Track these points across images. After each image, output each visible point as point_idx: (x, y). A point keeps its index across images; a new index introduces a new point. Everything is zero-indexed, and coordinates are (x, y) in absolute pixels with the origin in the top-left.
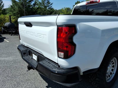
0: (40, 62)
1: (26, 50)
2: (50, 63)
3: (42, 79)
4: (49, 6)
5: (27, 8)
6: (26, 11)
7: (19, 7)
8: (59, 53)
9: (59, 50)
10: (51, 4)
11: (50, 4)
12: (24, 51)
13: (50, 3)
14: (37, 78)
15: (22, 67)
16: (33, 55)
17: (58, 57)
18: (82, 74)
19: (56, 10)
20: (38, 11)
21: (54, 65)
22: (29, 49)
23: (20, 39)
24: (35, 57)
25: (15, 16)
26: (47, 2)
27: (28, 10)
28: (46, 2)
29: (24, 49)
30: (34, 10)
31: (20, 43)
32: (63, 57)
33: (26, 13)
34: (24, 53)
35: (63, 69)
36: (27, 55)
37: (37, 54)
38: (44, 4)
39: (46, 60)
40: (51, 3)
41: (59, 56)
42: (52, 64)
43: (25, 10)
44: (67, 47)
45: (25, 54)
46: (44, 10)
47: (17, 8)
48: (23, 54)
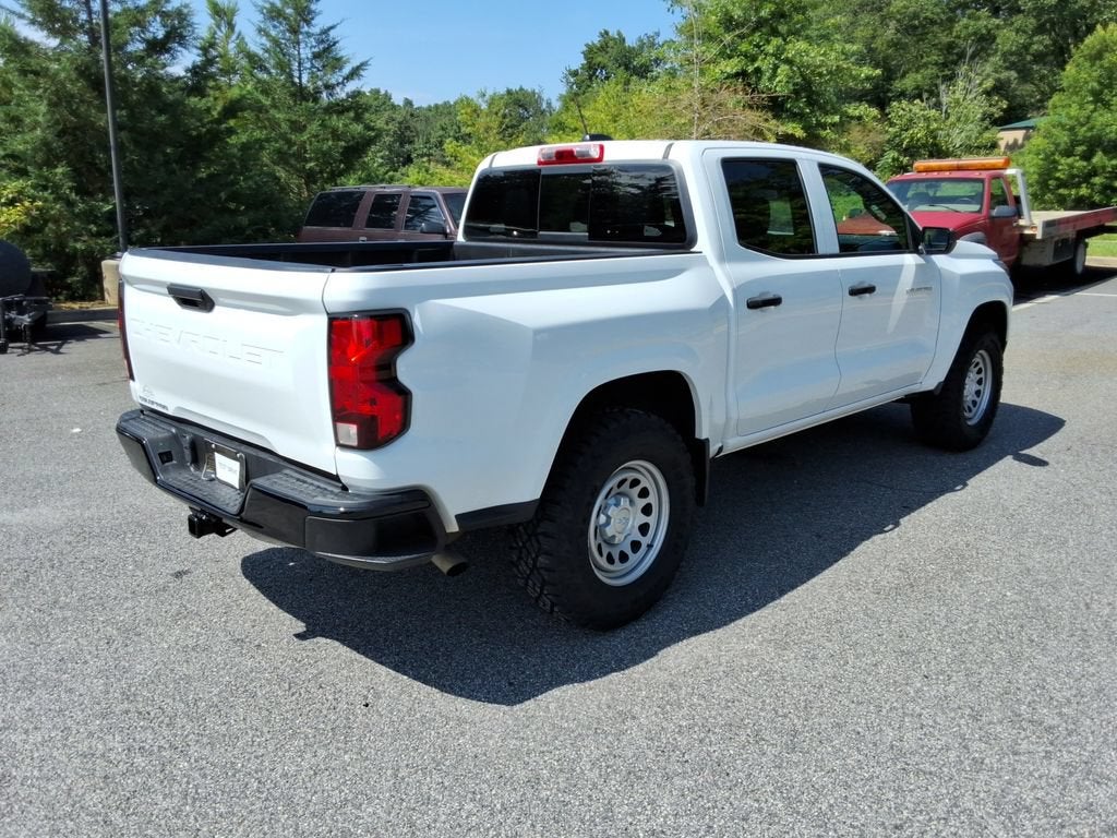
0: (261, 482)
1: (175, 437)
2: (305, 482)
3: (273, 607)
4: (329, 87)
5: (131, 108)
6: (123, 135)
7: (60, 100)
8: (342, 426)
9: (339, 415)
10: (355, 73)
11: (346, 70)
12: (164, 440)
13: (337, 63)
14: (239, 605)
15: (139, 558)
16: (219, 457)
17: (338, 445)
18: (453, 527)
19: (408, 103)
20: (231, 131)
21: (322, 485)
22: (190, 429)
23: (132, 377)
24: (228, 470)
25: (22, 173)
26: (316, 56)
27: (145, 125)
28: (306, 53)
29: (162, 435)
30: (193, 122)
31: (132, 399)
32: (355, 443)
33: (120, 148)
34: (160, 455)
35: (358, 495)
36: (182, 465)
37: (243, 448)
38: (283, 67)
39: (287, 471)
40: (355, 63)
41: (341, 442)
42: (316, 483)
43: (119, 127)
44: (373, 401)
45: (166, 457)
46: (285, 127)
47: (43, 108)
48: (156, 461)
